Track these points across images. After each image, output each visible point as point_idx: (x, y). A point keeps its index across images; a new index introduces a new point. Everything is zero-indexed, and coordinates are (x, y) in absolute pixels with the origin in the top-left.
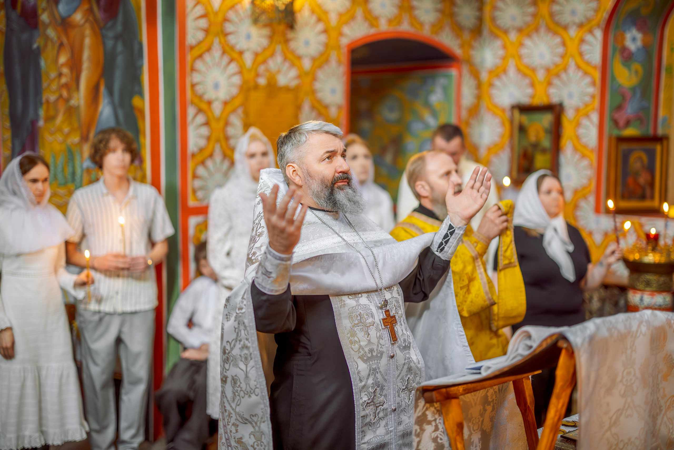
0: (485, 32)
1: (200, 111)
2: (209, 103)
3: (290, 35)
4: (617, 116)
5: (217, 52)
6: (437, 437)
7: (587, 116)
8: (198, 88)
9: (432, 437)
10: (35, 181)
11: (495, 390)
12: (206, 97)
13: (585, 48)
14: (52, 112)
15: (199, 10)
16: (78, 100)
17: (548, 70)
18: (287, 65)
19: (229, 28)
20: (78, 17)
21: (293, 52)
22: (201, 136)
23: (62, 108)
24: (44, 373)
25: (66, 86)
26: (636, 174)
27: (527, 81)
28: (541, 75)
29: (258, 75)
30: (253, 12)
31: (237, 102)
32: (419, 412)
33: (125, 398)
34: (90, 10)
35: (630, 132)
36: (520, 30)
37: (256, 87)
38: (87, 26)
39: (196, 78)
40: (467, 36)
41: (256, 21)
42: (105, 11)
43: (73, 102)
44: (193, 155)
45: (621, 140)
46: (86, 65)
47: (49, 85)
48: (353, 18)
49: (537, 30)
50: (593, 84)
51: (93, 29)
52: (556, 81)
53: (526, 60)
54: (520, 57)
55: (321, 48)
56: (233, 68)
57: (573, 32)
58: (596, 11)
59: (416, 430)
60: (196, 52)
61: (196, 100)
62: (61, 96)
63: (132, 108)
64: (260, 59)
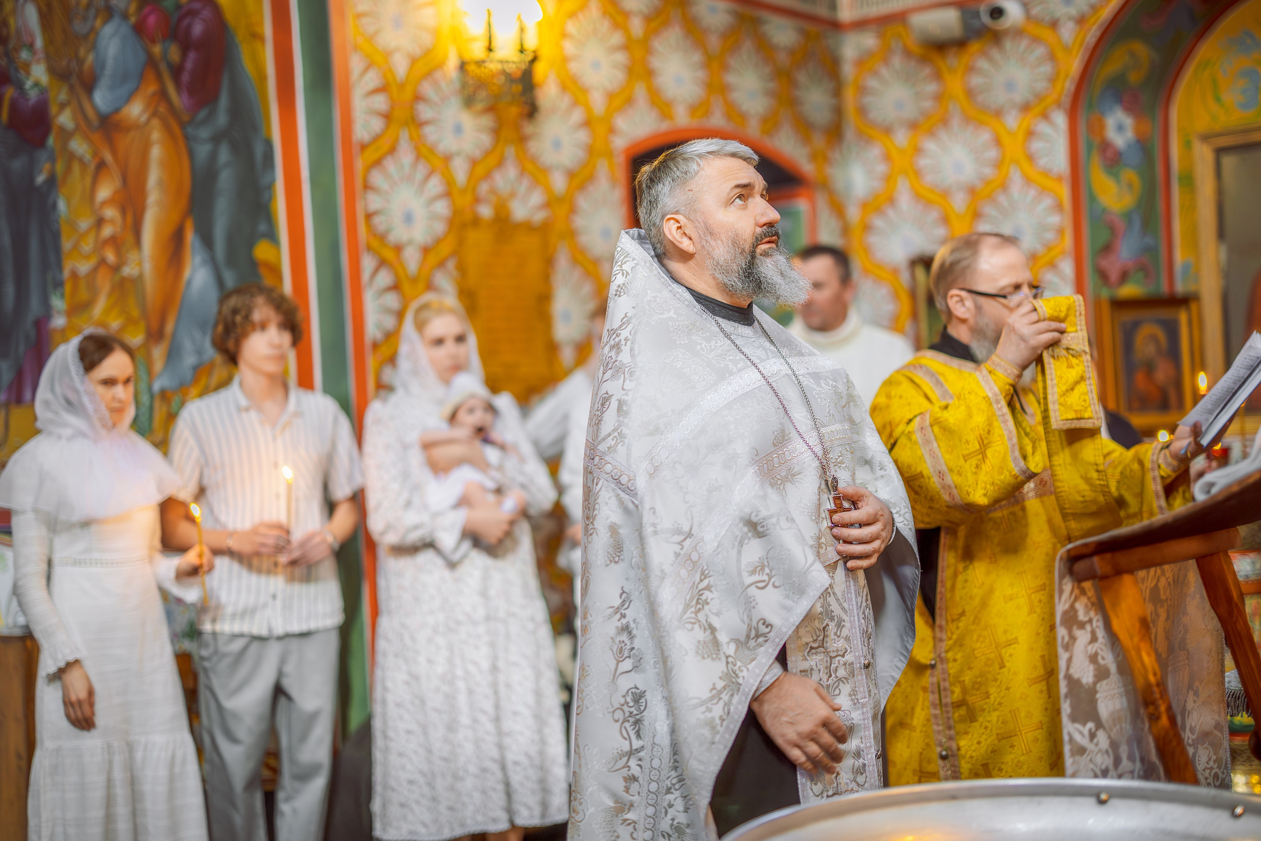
0: (849, 134)
1: (382, 263)
2: (398, 249)
3: (529, 129)
4: (1104, 263)
5: (406, 156)
6: (1096, 654)
7: (1052, 265)
8: (376, 220)
9: (1089, 653)
10: (109, 382)
11: (1169, 580)
12: (392, 238)
13: (1037, 146)
14: (83, 295)
15: (372, 80)
16: (140, 264)
17: (972, 191)
18: (525, 183)
19: (425, 112)
20: (136, 110)
21: (534, 160)
22: (387, 311)
23: (104, 283)
24: (139, 755)
25: (113, 241)
26: (1149, 368)
27: (934, 215)
28: (959, 202)
29: (477, 200)
30: (464, 85)
31: (445, 249)
32: (1065, 602)
33: (284, 807)
34: (163, 94)
35: (1129, 290)
36: (914, 126)
37: (476, 221)
38: (155, 122)
39: (374, 202)
40: (819, 141)
41: (469, 102)
42: (192, 92)
43: (128, 270)
44: (375, 345)
45: (1118, 304)
46: (154, 197)
47: (76, 246)
48: (629, 101)
49: (945, 122)
50: (1059, 207)
51: (167, 127)
52: (989, 210)
53: (929, 178)
54: (918, 173)
55: (581, 154)
56: (435, 185)
57: (1012, 120)
58: (1053, 80)
59: (1063, 638)
60: (371, 155)
61: (375, 243)
62: (103, 261)
63: (254, 264)
64: (480, 170)
